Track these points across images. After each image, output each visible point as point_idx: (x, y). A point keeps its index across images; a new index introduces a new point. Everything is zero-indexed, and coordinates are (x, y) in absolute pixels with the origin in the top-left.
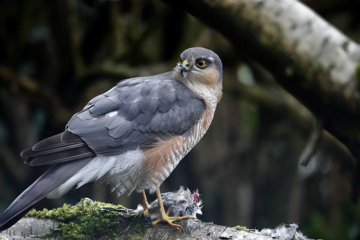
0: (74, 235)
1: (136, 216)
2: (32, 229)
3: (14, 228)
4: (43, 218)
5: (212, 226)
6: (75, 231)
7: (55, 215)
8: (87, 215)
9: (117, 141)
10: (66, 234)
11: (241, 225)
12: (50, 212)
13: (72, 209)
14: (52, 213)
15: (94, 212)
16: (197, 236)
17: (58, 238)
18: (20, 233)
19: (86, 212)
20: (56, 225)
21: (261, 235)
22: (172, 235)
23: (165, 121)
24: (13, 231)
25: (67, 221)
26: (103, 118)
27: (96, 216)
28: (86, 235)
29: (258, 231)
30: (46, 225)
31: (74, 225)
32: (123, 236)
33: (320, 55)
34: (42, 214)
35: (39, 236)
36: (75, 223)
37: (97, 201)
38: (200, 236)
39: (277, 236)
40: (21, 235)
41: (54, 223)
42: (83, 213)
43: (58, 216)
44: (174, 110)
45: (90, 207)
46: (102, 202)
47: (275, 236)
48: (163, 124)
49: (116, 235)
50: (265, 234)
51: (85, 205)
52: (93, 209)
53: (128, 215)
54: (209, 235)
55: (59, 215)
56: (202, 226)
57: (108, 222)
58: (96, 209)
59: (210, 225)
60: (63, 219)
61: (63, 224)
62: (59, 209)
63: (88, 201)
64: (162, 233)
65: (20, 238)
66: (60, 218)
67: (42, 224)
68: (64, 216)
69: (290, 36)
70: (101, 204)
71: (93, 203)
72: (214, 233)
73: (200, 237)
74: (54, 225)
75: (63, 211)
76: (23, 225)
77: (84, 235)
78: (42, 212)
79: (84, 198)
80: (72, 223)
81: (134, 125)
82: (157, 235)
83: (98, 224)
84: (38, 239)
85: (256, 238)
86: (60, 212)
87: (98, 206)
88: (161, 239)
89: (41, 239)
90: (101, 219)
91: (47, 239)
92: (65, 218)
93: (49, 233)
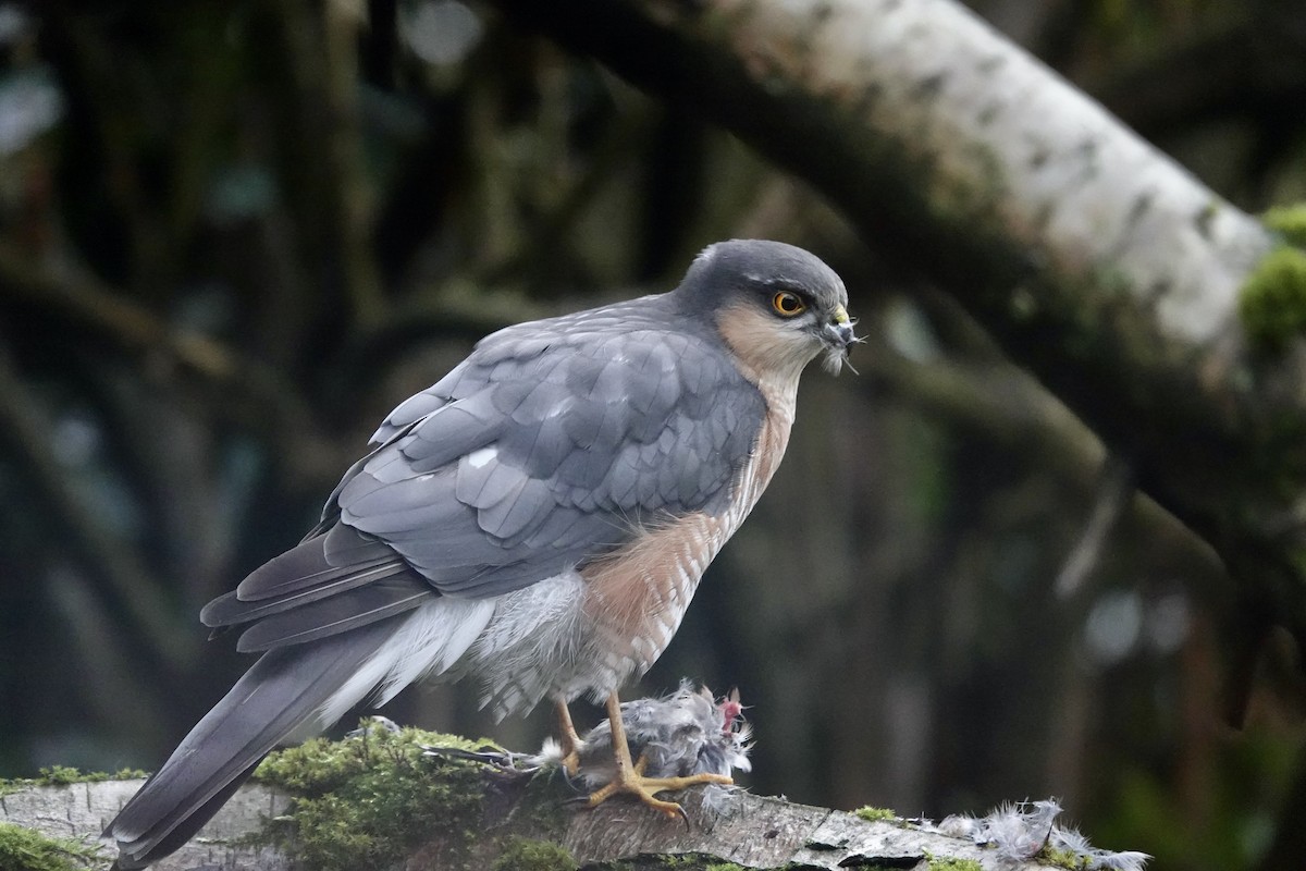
0: (338, 836)
1: (537, 775)
5: (784, 809)
6: (342, 824)
7: (277, 773)
8: (379, 771)
10: (313, 832)
11: (876, 805)
13: (331, 754)
14: (268, 766)
15: (403, 763)
16: (734, 839)
17: (287, 846)
19: (377, 762)
20: (281, 803)
21: (942, 835)
22: (653, 837)
25: (315, 790)
27: (409, 777)
28: (377, 836)
29: (929, 823)
30: (248, 804)
31: (338, 804)
32: (495, 840)
33: (1121, 248)
35: (225, 839)
36: (340, 799)
37: (411, 727)
38: (743, 839)
39: (992, 839)
41: (273, 798)
42: (367, 764)
43: (286, 776)
44: (674, 431)
45: (390, 747)
46: (428, 730)
47: (985, 841)
48: (645, 479)
49: (473, 836)
50: (954, 833)
51: (373, 739)
52: (400, 752)
53: (511, 772)
54: (772, 835)
55: (289, 771)
56: (749, 807)
57: (448, 795)
58: (409, 752)
59: (777, 803)
60: (302, 783)
61: (303, 802)
62: (289, 752)
63: (385, 727)
64: (622, 831)
66: (291, 780)
68: (305, 776)
70: (426, 738)
71: (398, 734)
72: (790, 830)
73: (742, 844)
74: (272, 804)
75: (304, 760)
77: (371, 835)
79: (369, 717)
80: (332, 799)
81: (557, 490)
82: (606, 835)
83: (416, 801)
84: (220, 849)
85: (926, 845)
86: (292, 763)
87: (415, 741)
88: (617, 852)
89: (231, 852)
90: (425, 784)
91: (251, 851)
92: (308, 780)
93: (258, 830)
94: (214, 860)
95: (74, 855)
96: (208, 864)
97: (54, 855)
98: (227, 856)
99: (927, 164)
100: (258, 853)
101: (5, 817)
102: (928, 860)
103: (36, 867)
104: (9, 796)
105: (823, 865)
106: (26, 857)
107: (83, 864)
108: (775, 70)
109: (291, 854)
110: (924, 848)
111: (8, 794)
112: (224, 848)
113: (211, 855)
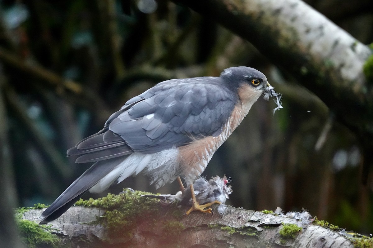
0: (118, 221)
1: (173, 203)
2: (80, 217)
3: (64, 216)
4: (89, 207)
5: (242, 211)
6: (119, 218)
7: (100, 204)
8: (129, 203)
9: (154, 141)
10: (111, 220)
11: (268, 210)
12: (96, 201)
13: (115, 198)
14: (98, 202)
15: (136, 200)
16: (228, 220)
17: (104, 224)
18: (69, 220)
19: (128, 200)
20: (102, 213)
21: (287, 217)
22: (205, 220)
23: (198, 123)
24: (62, 219)
25: (111, 208)
26: (141, 120)
27: (138, 204)
28: (129, 221)
29: (283, 214)
30: (92, 213)
31: (118, 212)
32: (162, 221)
33: (331, 55)
34: (89, 203)
35: (86, 223)
36: (118, 211)
37: (138, 190)
38: (231, 219)
39: (300, 218)
40: (70, 222)
41: (99, 211)
42: (126, 201)
43: (103, 205)
44: (205, 113)
45: (132, 196)
46: (142, 191)
47: (298, 219)
48: (195, 126)
49: (156, 220)
50: (290, 217)
51: (127, 194)
52: (135, 197)
53: (166, 204)
54: (239, 218)
55: (104, 203)
56: (233, 211)
57: (148, 209)
58: (137, 197)
59: (240, 210)
60: (107, 207)
61: (108, 212)
62: (104, 198)
63: (130, 191)
64: (197, 218)
65: (69, 225)
66: (104, 206)
67: (89, 212)
68: (108, 205)
69: (304, 39)
70: (142, 193)
71: (134, 192)
72: (244, 217)
73: (231, 221)
74: (99, 213)
75: (108, 200)
76: (72, 213)
77: (127, 221)
78: (88, 202)
79: (126, 188)
80: (116, 211)
81: (169, 127)
82: (193, 219)
83: (139, 211)
84: (85, 226)
85: (282, 220)
86: (105, 201)
87: (139, 194)
88: (196, 224)
89: (88, 226)
90: (142, 206)
91: (94, 226)
92: (109, 206)
93: (95, 220)
94: (83, 229)
95: (44, 228)
96: (81, 230)
97: (39, 228)
98: (87, 227)
99: (277, 33)
100: (95, 227)
101: (25, 218)
102: (283, 224)
103: (34, 231)
104: (26, 212)
105: (253, 226)
106: (31, 229)
107: (47, 231)
108: (235, 8)
109: (105, 226)
110: (282, 221)
111: (25, 211)
112: (86, 225)
113: (82, 227)
